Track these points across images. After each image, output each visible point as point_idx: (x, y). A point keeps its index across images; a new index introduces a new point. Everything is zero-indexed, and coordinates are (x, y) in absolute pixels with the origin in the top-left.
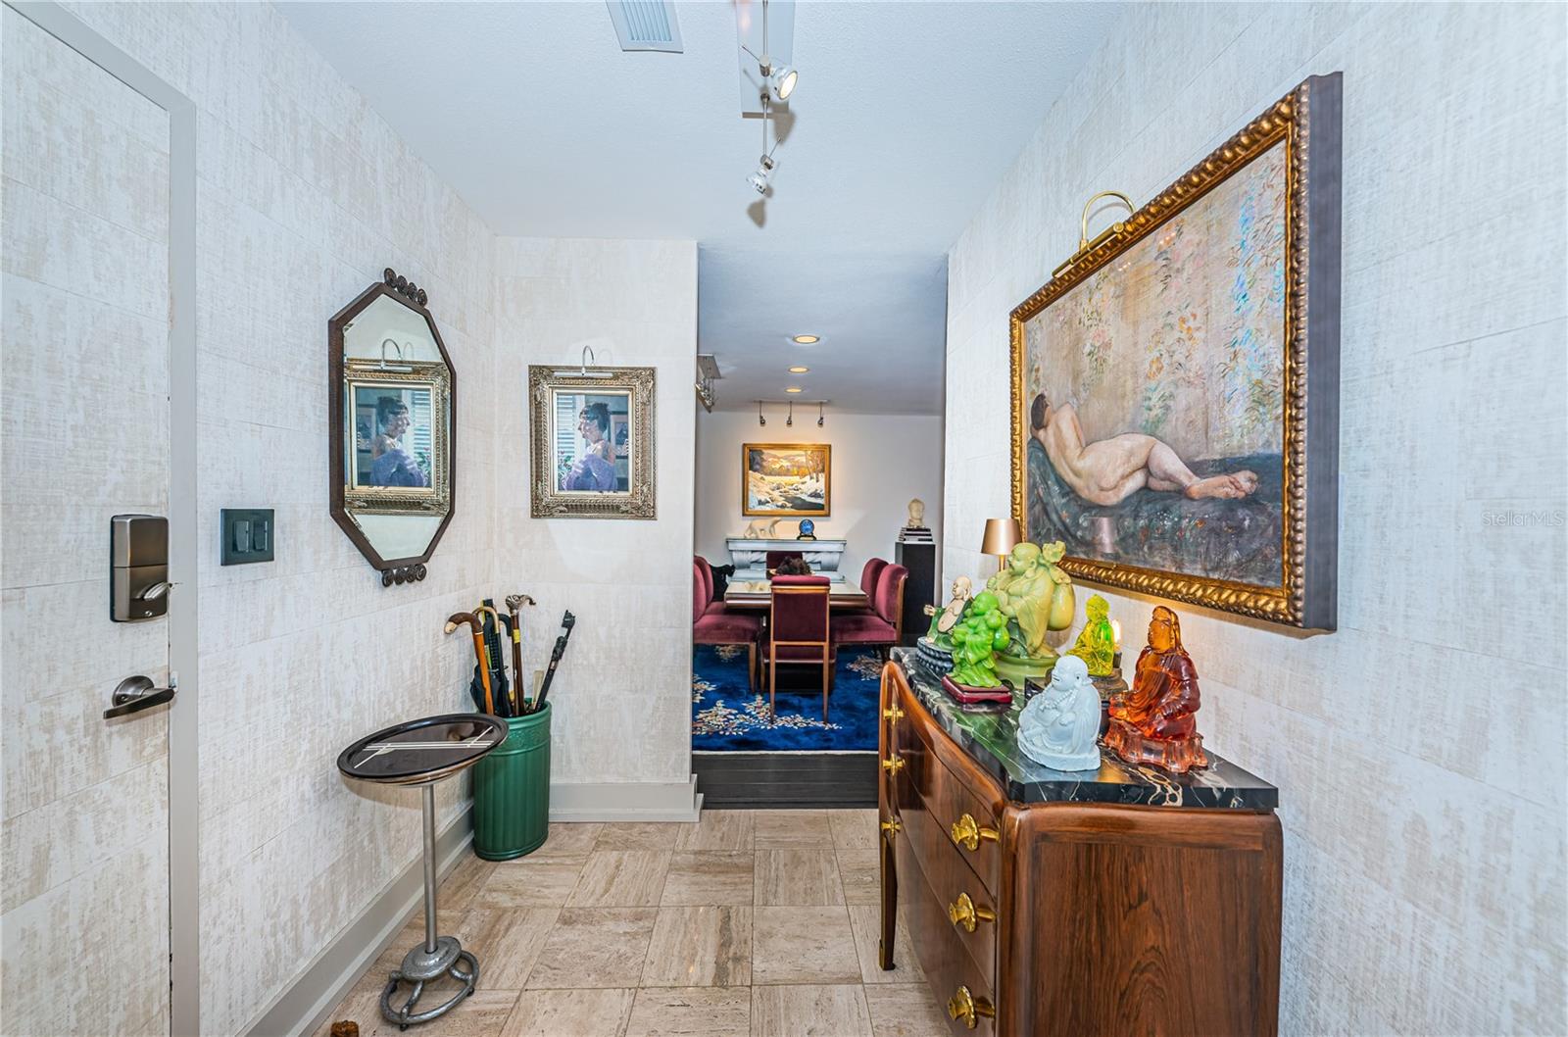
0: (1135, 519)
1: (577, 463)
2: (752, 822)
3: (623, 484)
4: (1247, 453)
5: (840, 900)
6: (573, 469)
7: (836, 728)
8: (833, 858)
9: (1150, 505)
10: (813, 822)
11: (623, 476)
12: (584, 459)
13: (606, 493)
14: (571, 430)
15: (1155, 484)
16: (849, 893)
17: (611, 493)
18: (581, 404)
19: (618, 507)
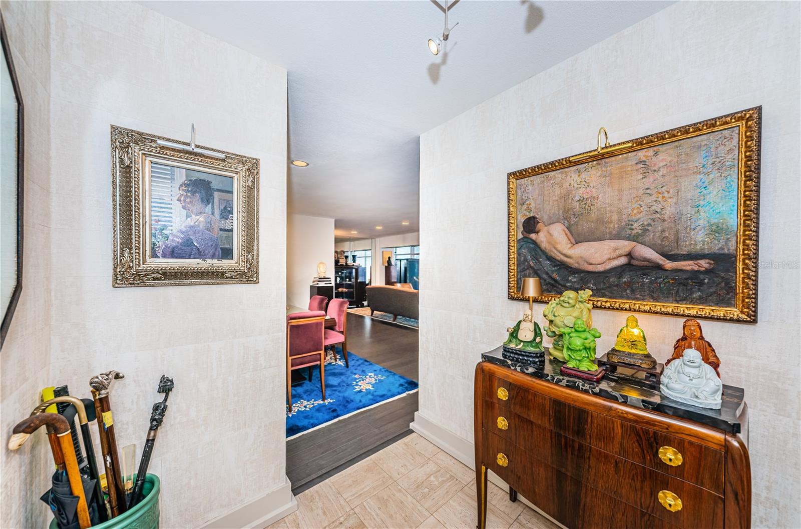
0: (619, 278)
1: (175, 232)
2: (333, 488)
3: (227, 253)
4: (707, 252)
5: (427, 514)
6: (171, 237)
7: (332, 401)
8: (399, 487)
9: (631, 273)
10: (369, 469)
11: (227, 246)
12: (184, 229)
13: (209, 261)
14: (167, 200)
15: (634, 262)
16: (426, 506)
17: (215, 261)
18: (181, 177)
19: (223, 274)
